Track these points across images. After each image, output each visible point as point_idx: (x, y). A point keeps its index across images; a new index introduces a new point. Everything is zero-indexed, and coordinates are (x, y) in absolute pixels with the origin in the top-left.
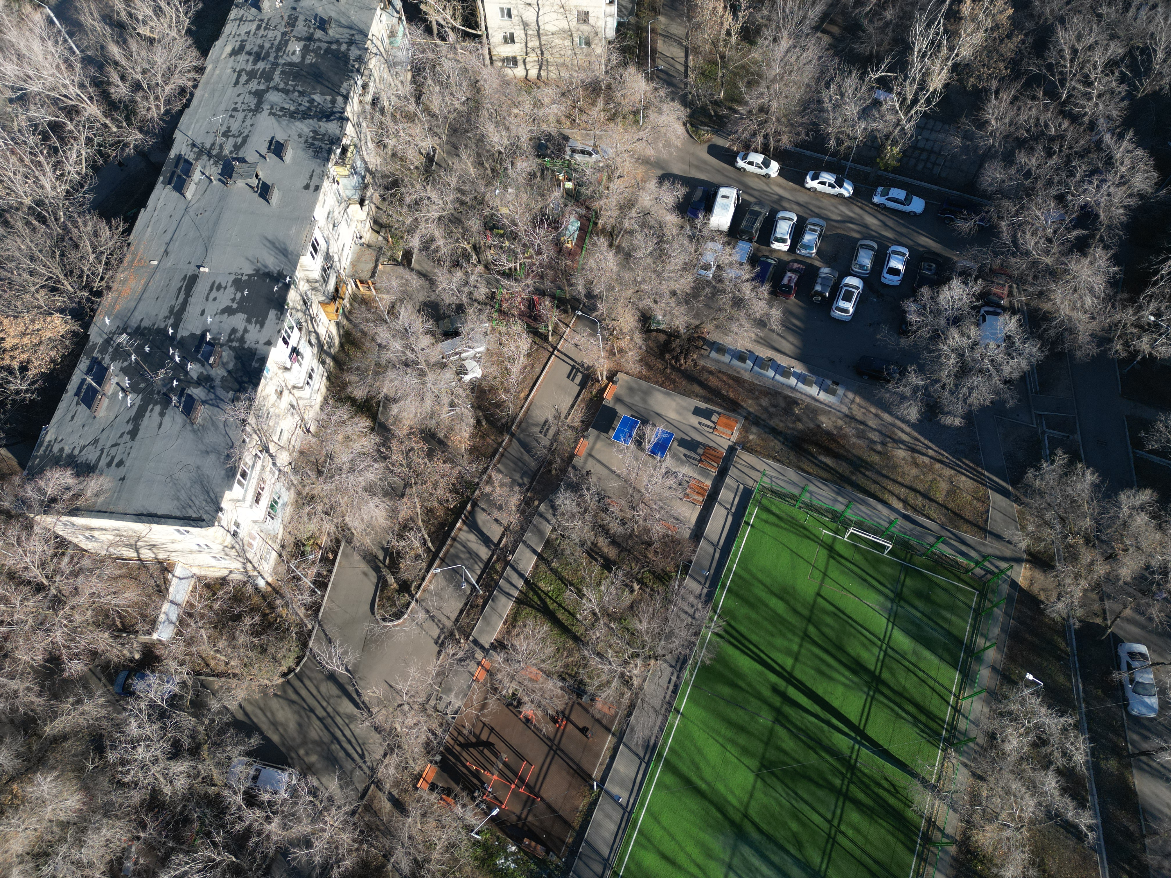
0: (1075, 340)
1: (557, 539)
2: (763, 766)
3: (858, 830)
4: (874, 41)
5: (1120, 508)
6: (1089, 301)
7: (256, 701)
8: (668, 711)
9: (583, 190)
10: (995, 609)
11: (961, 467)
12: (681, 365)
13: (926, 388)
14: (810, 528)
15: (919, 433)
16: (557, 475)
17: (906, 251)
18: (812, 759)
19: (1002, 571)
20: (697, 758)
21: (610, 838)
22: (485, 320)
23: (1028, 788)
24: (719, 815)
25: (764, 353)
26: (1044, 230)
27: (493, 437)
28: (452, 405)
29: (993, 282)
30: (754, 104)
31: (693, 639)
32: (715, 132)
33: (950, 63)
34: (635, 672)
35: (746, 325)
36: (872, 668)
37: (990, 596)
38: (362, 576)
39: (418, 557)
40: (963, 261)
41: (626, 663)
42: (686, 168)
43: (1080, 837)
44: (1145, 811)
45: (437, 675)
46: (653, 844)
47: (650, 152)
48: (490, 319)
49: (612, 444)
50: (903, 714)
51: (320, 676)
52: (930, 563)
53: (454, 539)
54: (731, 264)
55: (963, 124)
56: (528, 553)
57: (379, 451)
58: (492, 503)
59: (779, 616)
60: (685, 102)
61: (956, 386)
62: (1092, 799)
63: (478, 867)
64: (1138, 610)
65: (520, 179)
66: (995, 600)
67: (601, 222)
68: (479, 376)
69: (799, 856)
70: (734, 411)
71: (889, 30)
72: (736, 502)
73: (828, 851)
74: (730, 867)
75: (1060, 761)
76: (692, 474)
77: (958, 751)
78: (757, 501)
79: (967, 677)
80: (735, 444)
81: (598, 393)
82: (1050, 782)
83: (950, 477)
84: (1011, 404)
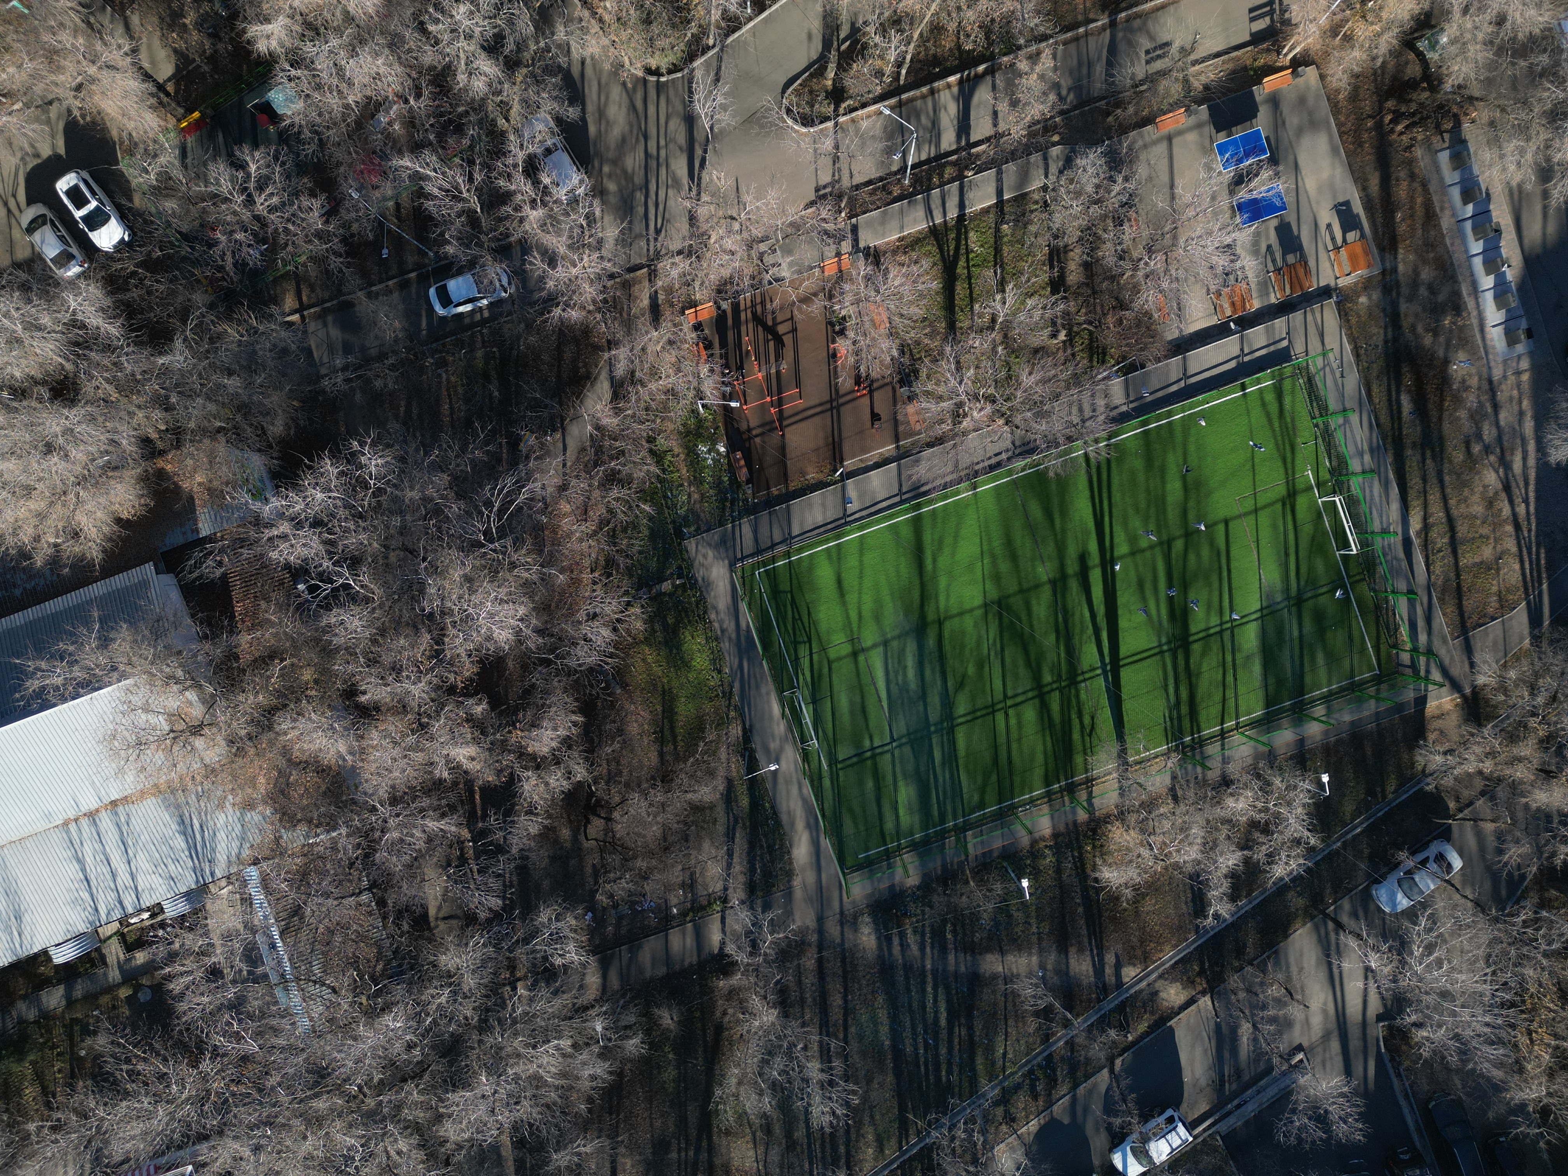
1: (1037, 202)
2: (999, 603)
3: (1021, 726)
7: (601, 71)
8: (968, 477)
10: (1373, 702)
11: (1530, 553)
12: (1392, 131)
14: (1299, 456)
15: (1538, 479)
16: (1110, 128)
18: (1048, 641)
19: (1427, 678)
20: (948, 541)
21: (809, 525)
23: (1204, 844)
24: (918, 601)
25: (1501, 215)
27: (1088, 4)
31: (1061, 440)
34: (975, 414)
36: (1193, 629)
37: (1384, 686)
38: (804, 36)
39: (879, 74)
41: (976, 398)
43: (1199, 912)
44: (1276, 952)
45: (792, 224)
46: (840, 566)
49: (1206, 151)
50: (1171, 691)
51: (680, 108)
52: (1371, 604)
53: (932, 92)
56: (991, 189)
58: (1011, 87)
62: (1246, 904)
63: (680, 433)
64: (1500, 836)
66: (1384, 695)
69: (951, 692)
70: (1382, 249)
72: (1259, 354)
73: (979, 714)
74: (886, 643)
75: (1260, 854)
76: (1251, 275)
77: (1182, 762)
78: (1281, 374)
79: (1267, 723)
80: (1336, 289)
81: (1261, 68)
82: (1230, 859)
83: (1506, 552)
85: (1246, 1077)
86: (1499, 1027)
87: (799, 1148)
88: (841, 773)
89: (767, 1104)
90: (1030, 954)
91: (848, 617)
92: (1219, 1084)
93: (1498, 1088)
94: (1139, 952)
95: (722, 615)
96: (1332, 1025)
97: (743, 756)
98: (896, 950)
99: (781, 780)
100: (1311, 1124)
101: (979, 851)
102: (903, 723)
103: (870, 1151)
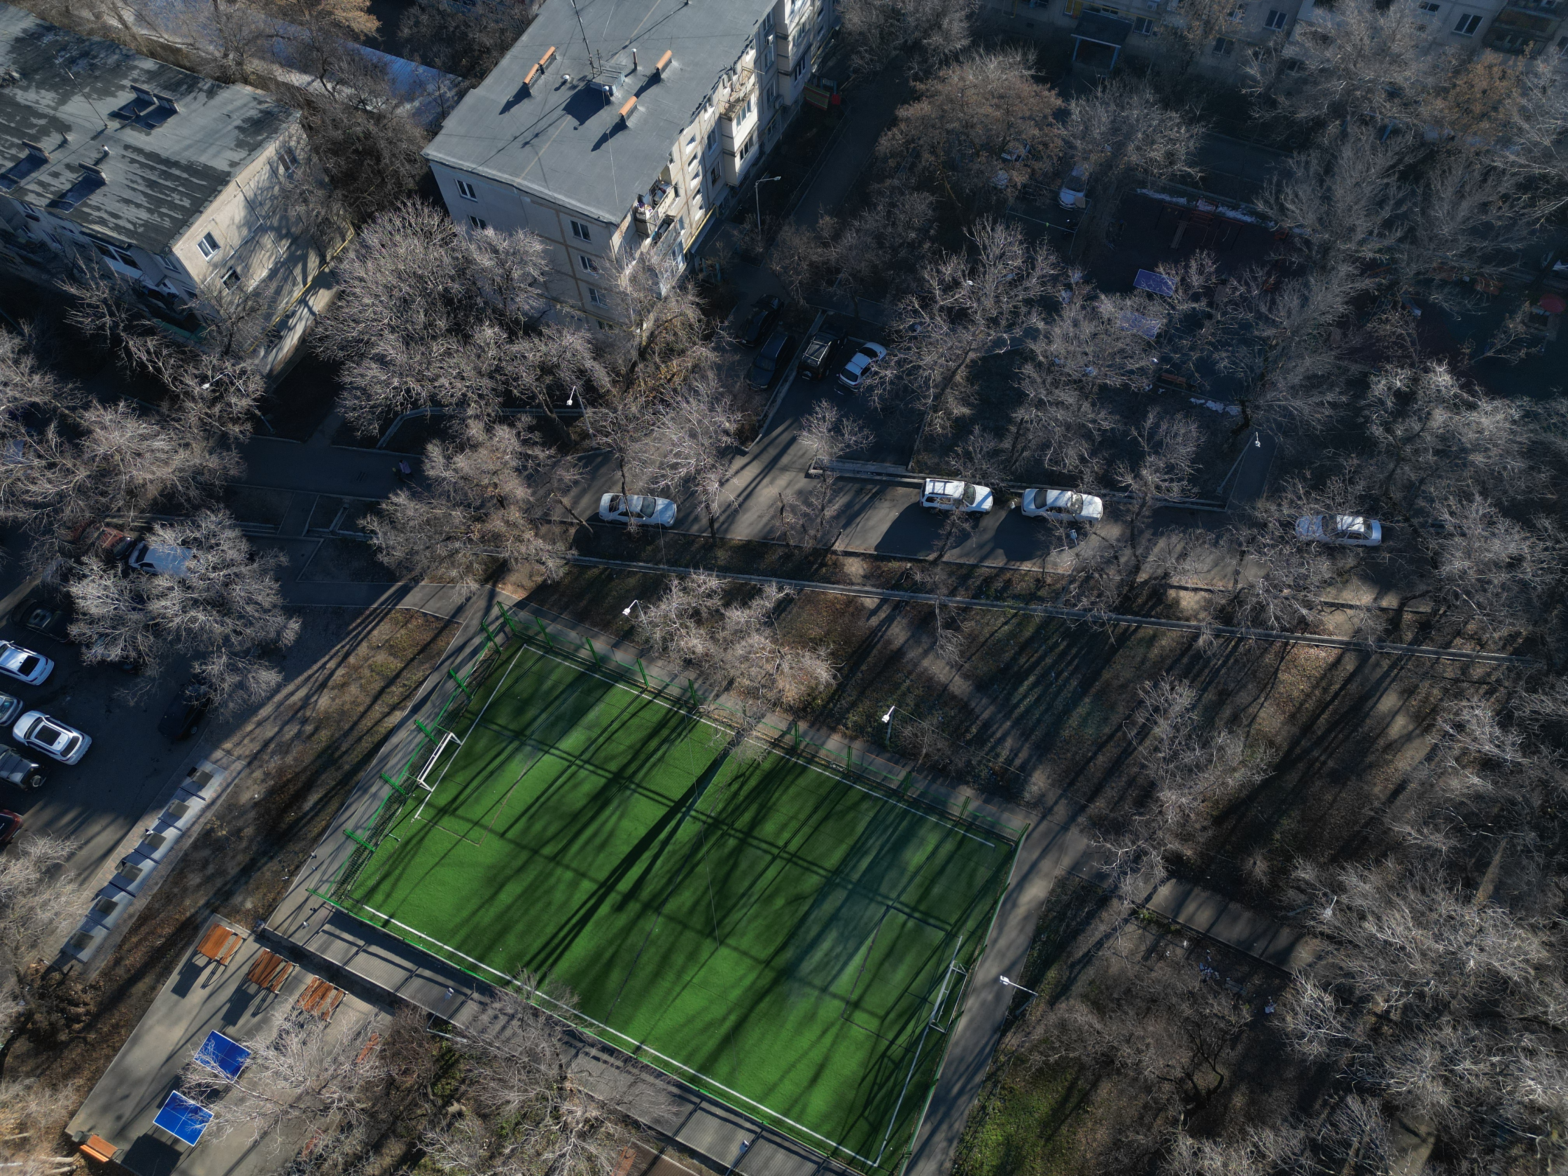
0: (212, 471)
2: (710, 934)
3: (784, 827)
5: (444, 479)
6: (159, 444)
8: (636, 1063)
10: (548, 630)
11: (359, 633)
12: (88, 1013)
13: (233, 654)
14: (409, 834)
15: (300, 674)
18: (704, 869)
19: (503, 614)
20: (699, 1024)
21: (793, 1161)
23: (742, 638)
24: (767, 999)
25: (108, 871)
26: (32, 468)
29: (93, 544)
31: (542, 1019)
34: (579, 1113)
35: (46, 896)
36: (603, 781)
37: (531, 633)
40: (45, 573)
41: (565, 1128)
43: (788, 601)
44: (765, 538)
46: (801, 1095)
49: (204, 1147)
50: (660, 753)
52: (480, 692)
59: (524, 892)
61: (241, 617)
62: (754, 581)
64: (566, 491)
66: (537, 629)
69: (811, 901)
70: (197, 929)
72: (350, 938)
73: (805, 864)
74: (824, 990)
75: (716, 602)
76: (288, 1006)
77: (702, 701)
78: (354, 906)
79: (623, 675)
80: (253, 932)
82: (737, 616)
83: (370, 648)
84: (284, 560)
85: (857, 486)
86: (683, 396)
87: (1220, 687)
88: (952, 921)
89: (1222, 738)
90: (926, 669)
91: (834, 1043)
92: (877, 496)
93: (718, 368)
94: (851, 609)
95: (939, 1157)
96: (774, 472)
97: (1023, 1014)
98: (1023, 755)
99: (1007, 962)
100: (846, 432)
101: (898, 768)
102: (869, 913)
103: (1164, 643)
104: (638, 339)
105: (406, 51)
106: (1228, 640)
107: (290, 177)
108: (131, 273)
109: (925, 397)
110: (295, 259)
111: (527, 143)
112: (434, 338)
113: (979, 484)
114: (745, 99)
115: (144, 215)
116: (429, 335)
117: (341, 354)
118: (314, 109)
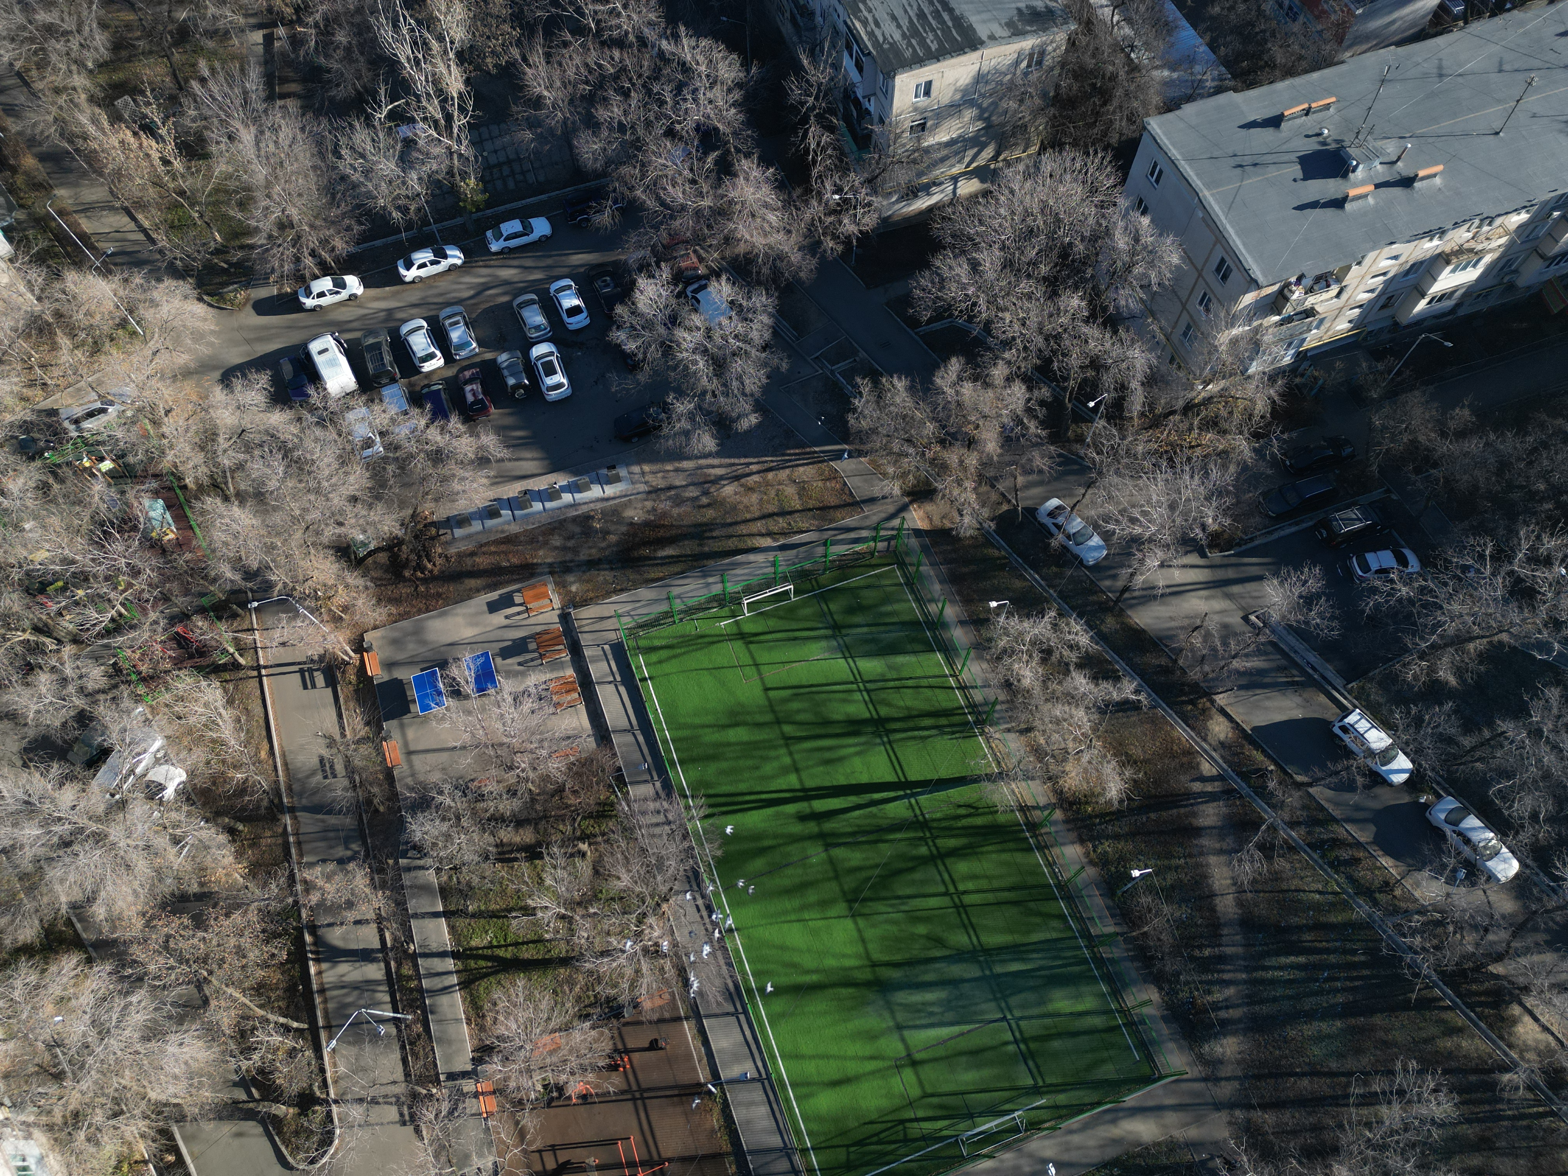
0: (790, 264)
1: (450, 878)
2: (850, 902)
3: (974, 877)
4: (349, 76)
5: (944, 393)
6: (772, 217)
9: (131, 459)
10: (921, 568)
11: (790, 461)
12: (431, 572)
13: (699, 407)
14: (708, 632)
15: (729, 457)
16: (389, 808)
17: (568, 282)
18: (886, 851)
19: (899, 529)
20: (786, 957)
21: (769, 1123)
22: (132, 706)
23: (1069, 704)
24: (851, 990)
25: (513, 490)
26: (680, 174)
27: (268, 833)
28: (176, 841)
29: (676, 258)
30: (267, 225)
31: (686, 844)
32: (247, 286)
33: (451, 55)
34: (656, 934)
35: (467, 474)
36: (867, 715)
37: (907, 560)
38: (237, 1142)
39: (292, 1053)
40: (632, 255)
41: (639, 934)
42: (246, 348)
43: (1135, 706)
44: (1160, 639)
45: (437, 1156)
46: (814, 1084)
47: (183, 359)
48: (138, 699)
49: (426, 720)
50: (926, 733)
52: (836, 573)
53: (322, 991)
54: (393, 420)
55: (518, 113)
56: (430, 924)
57: (122, 979)
58: (334, 909)
59: (748, 743)
60: (178, 274)
61: (725, 385)
62: (1120, 666)
64: (1027, 472)
65: (30, 503)
66: (914, 560)
67: (189, 481)
68: (184, 777)
69: (947, 953)
70: (532, 575)
71: (356, 54)
72: (615, 668)
73: (966, 922)
74: (899, 1028)
75: (1072, 657)
76: (543, 677)
77: (993, 724)
78: (634, 649)
79: (948, 650)
80: (562, 609)
81: (358, 677)
82: (1080, 682)
83: (789, 477)
84: (785, 366)
85: (1283, 662)
86: (1192, 468)
88: (1049, 1081)
90: (1208, 865)
91: (873, 1073)
92: (1295, 686)
93: (1244, 468)
94: (1185, 760)
96: (1217, 592)
98: (1234, 1013)
99: (1066, 1157)
100: (1315, 609)
101: (1110, 921)
102: (984, 1006)
103: (1464, 1044)
104: (1194, 394)
105: (1203, 26)
106: (1538, 1103)
107: (1026, 74)
108: (854, 75)
109: (1422, 638)
110: (976, 142)
111: (1240, 166)
112: (1029, 276)
113: (1405, 753)
114: (1479, 255)
115: (897, 36)
116: (1025, 271)
117: (949, 240)
118: (1089, 30)
